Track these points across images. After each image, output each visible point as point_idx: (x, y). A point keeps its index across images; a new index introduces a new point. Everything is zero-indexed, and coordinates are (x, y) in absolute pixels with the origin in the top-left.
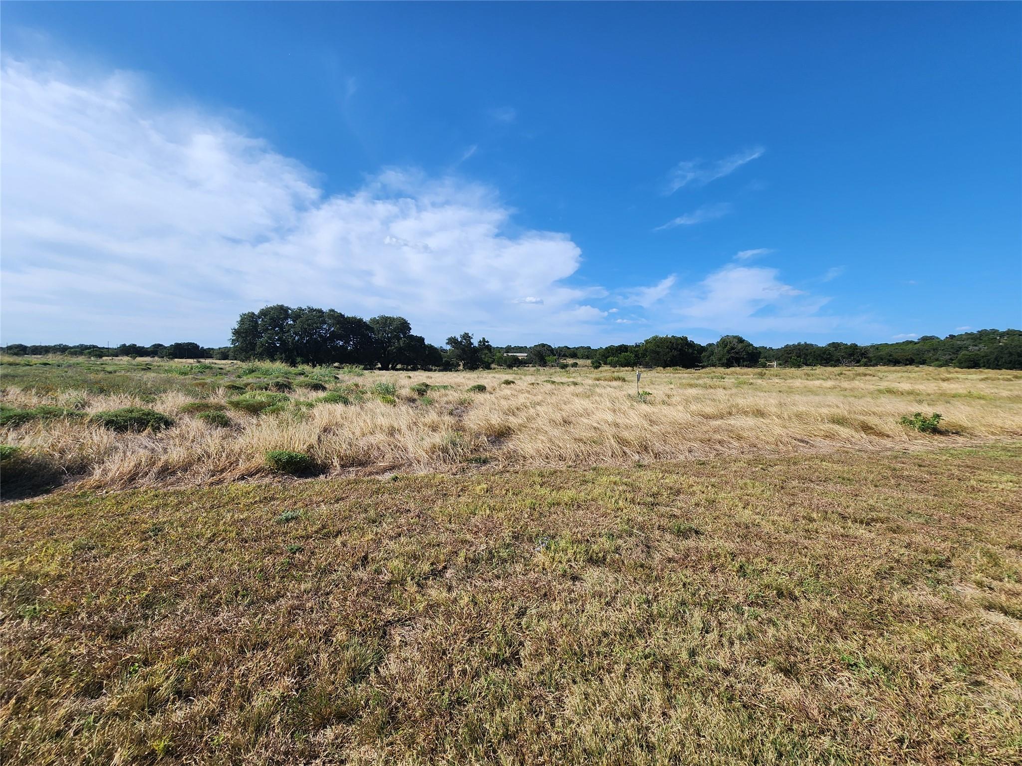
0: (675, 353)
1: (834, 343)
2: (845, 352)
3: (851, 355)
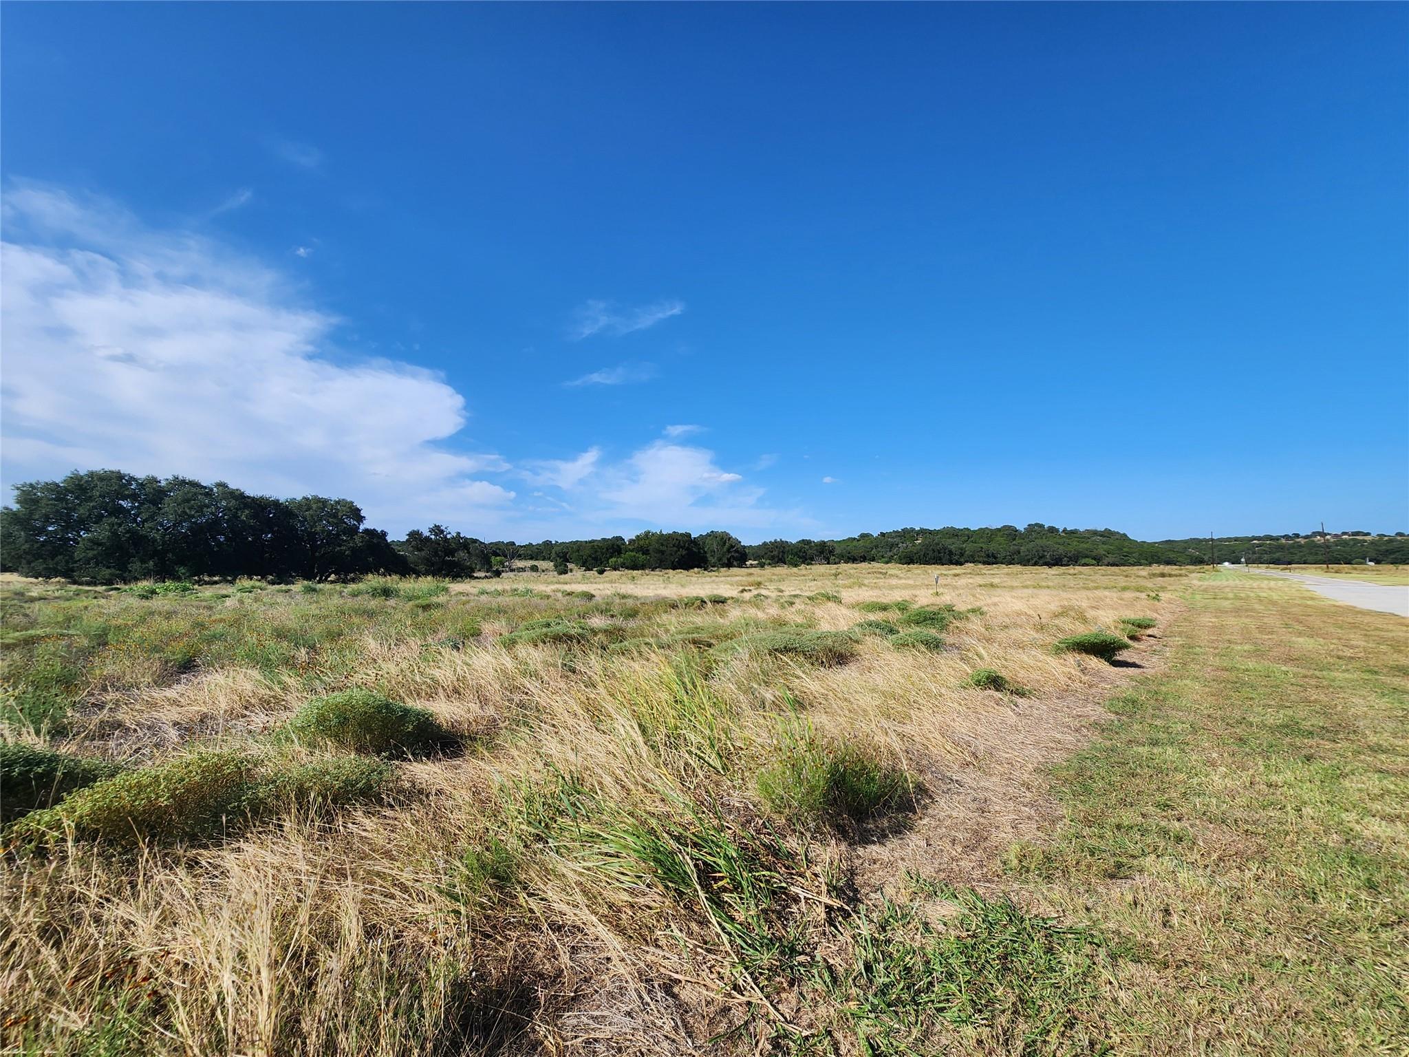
1: (803, 540)
2: (817, 550)
3: (822, 553)
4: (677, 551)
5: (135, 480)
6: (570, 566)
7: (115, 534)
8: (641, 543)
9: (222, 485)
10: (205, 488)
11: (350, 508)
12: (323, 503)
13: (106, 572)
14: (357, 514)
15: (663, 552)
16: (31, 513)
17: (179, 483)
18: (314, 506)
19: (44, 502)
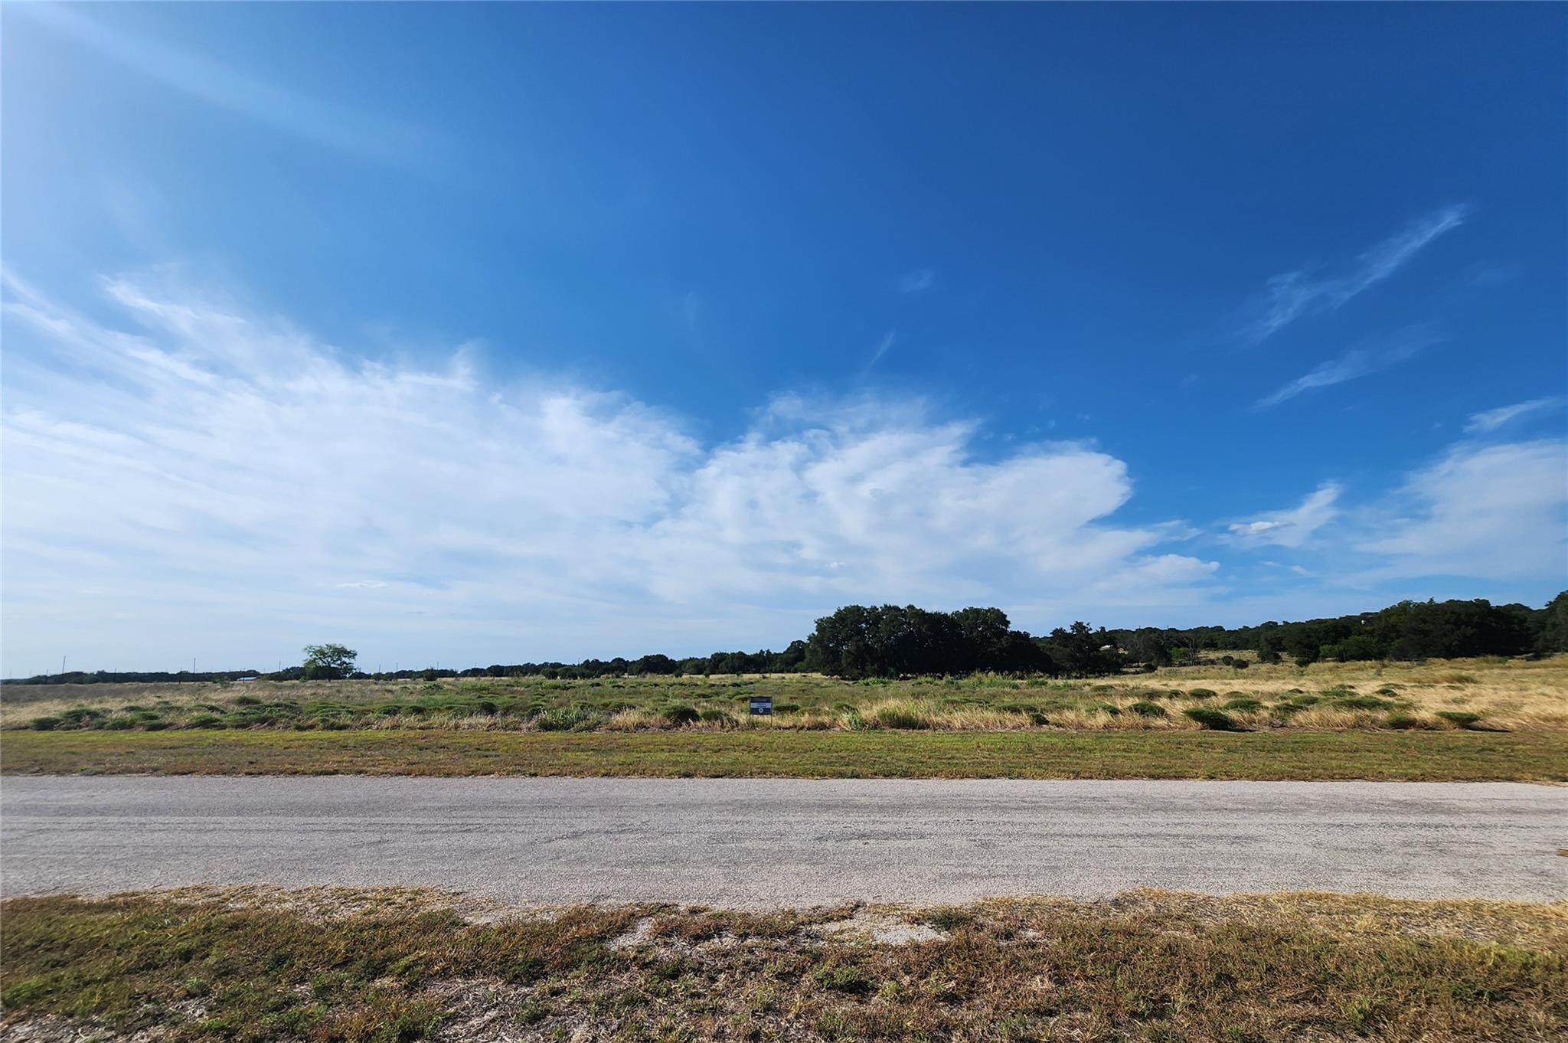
0: (1469, 631)
4: (1453, 631)
5: (865, 609)
6: (1284, 655)
7: (858, 647)
8: (1393, 620)
9: (911, 607)
10: (902, 610)
11: (997, 615)
12: (977, 611)
13: (856, 672)
14: (1002, 618)
15: (1426, 633)
16: (823, 637)
17: (888, 609)
18: (971, 616)
19: (827, 629)
